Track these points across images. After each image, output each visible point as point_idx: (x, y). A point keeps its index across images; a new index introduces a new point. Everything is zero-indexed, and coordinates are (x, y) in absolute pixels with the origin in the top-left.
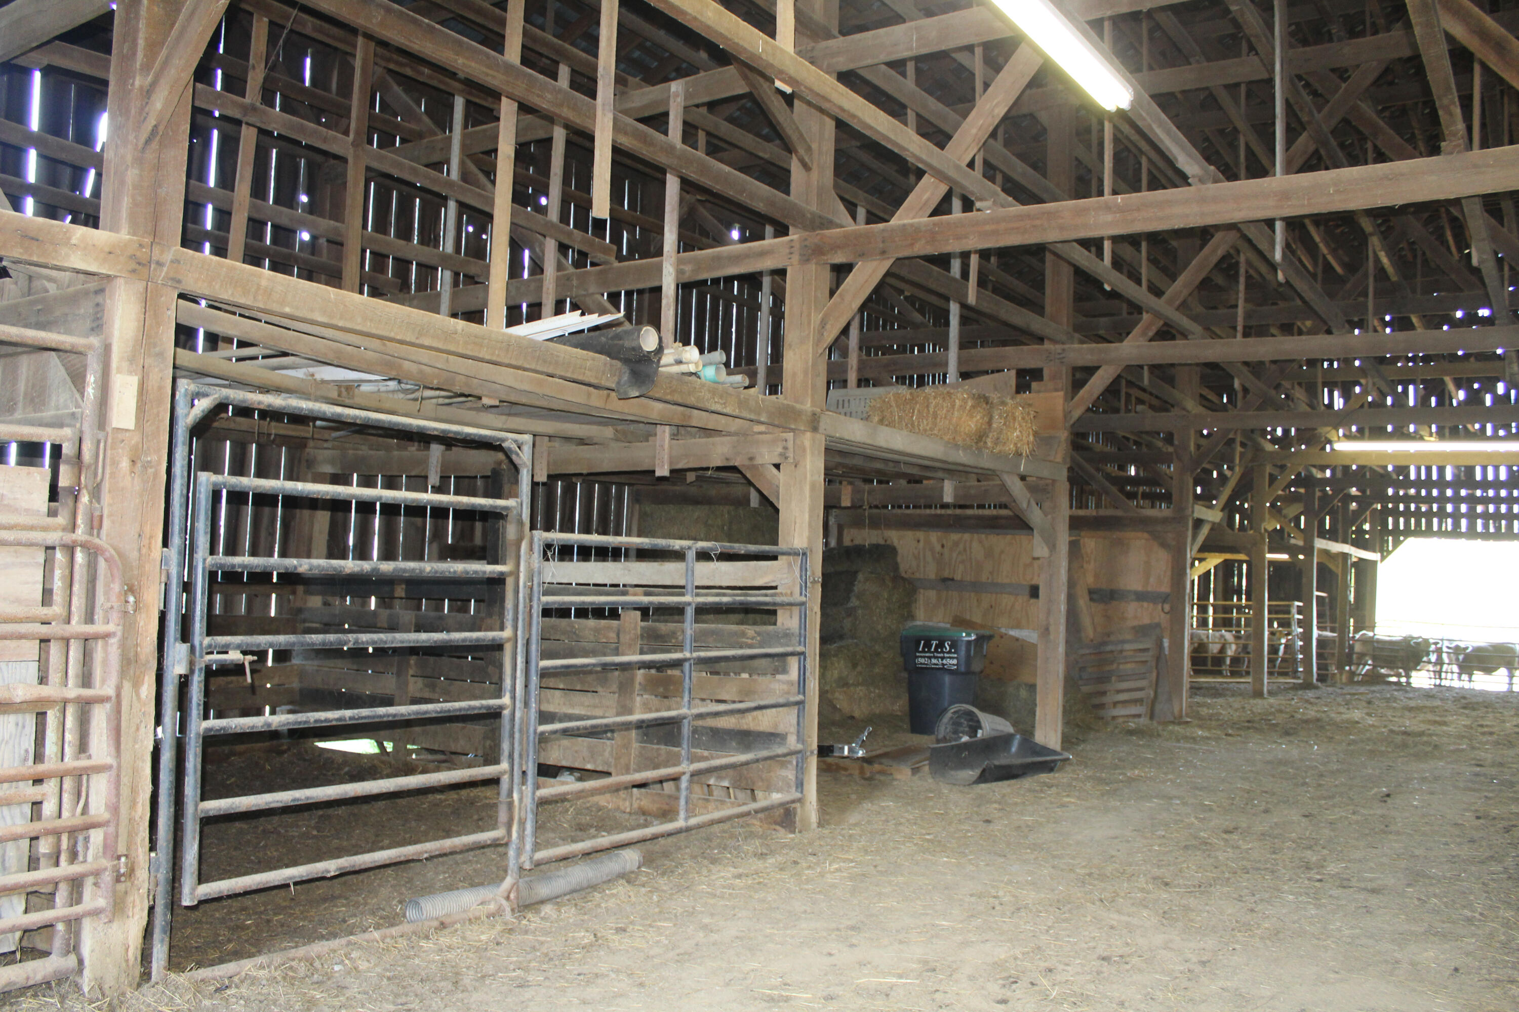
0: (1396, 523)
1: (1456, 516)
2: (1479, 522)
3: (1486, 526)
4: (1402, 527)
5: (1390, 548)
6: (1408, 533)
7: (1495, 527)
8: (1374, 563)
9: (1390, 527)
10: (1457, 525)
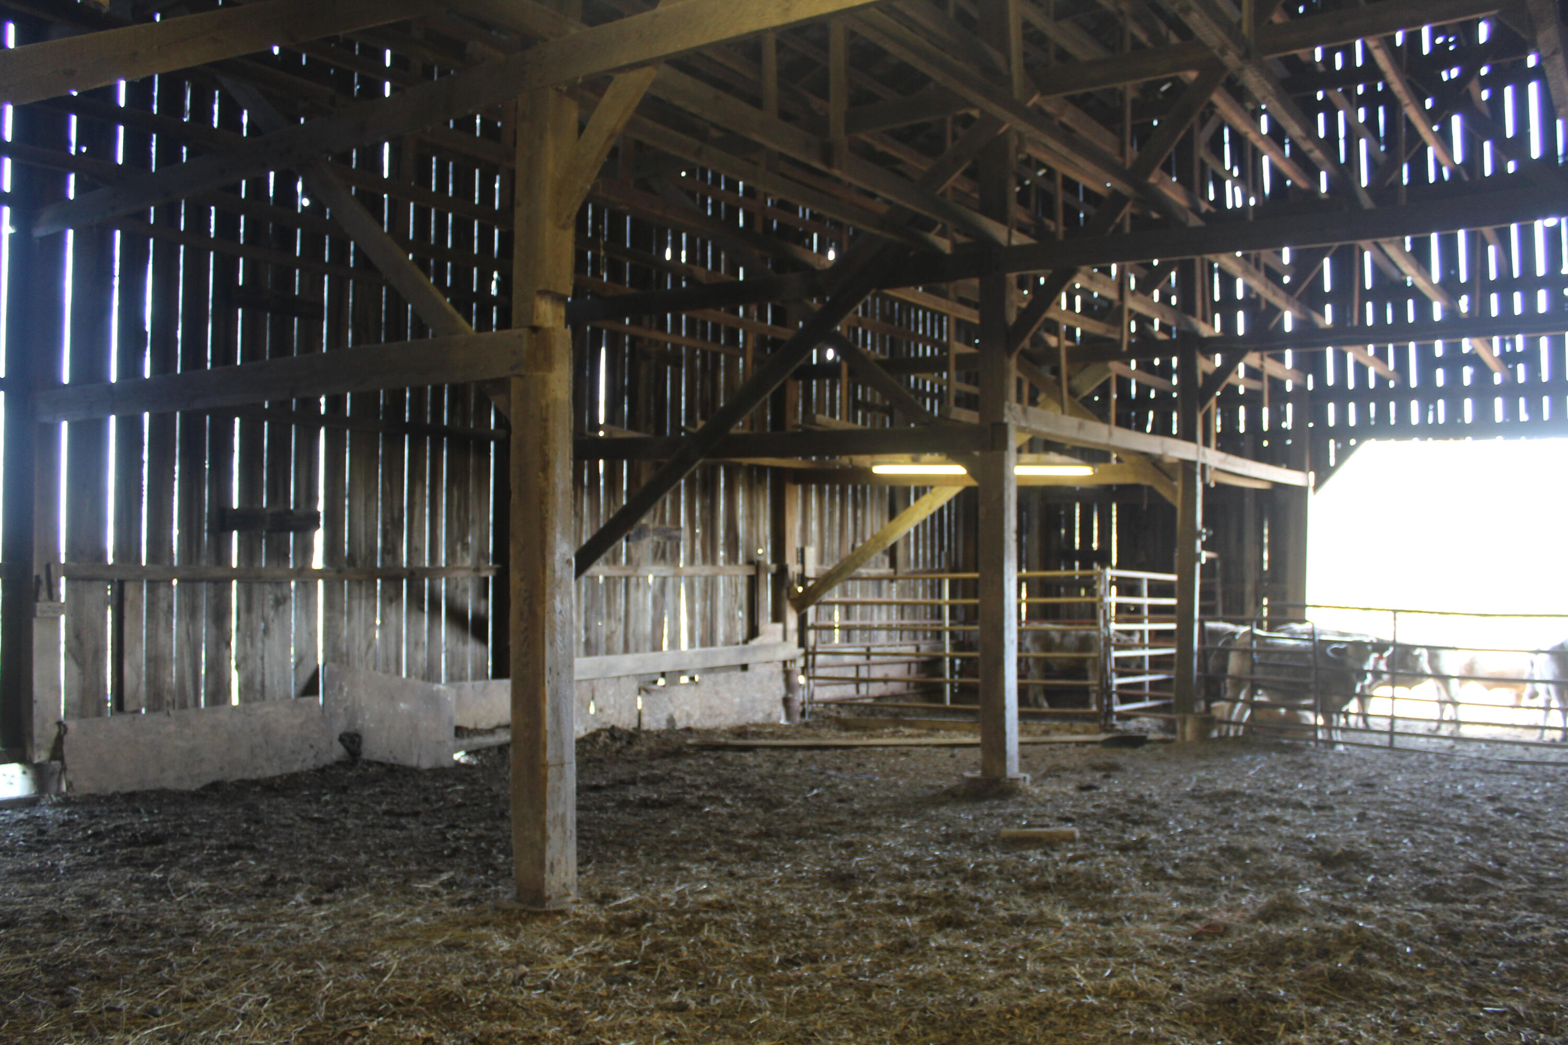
0: (1342, 414)
1: (1454, 393)
2: (1498, 402)
3: (1511, 410)
4: (1352, 421)
5: (1332, 462)
6: (1364, 430)
7: (1528, 410)
8: (1301, 492)
9: (1331, 422)
10: (1455, 410)
